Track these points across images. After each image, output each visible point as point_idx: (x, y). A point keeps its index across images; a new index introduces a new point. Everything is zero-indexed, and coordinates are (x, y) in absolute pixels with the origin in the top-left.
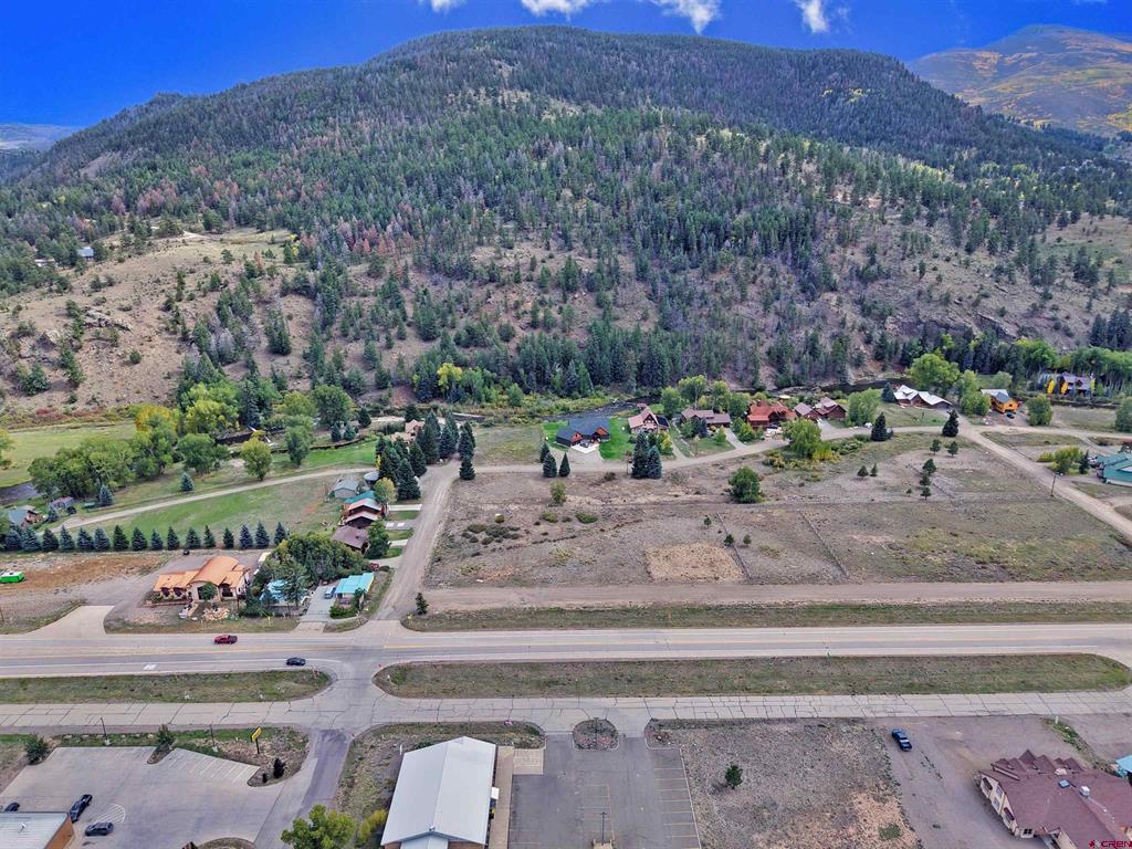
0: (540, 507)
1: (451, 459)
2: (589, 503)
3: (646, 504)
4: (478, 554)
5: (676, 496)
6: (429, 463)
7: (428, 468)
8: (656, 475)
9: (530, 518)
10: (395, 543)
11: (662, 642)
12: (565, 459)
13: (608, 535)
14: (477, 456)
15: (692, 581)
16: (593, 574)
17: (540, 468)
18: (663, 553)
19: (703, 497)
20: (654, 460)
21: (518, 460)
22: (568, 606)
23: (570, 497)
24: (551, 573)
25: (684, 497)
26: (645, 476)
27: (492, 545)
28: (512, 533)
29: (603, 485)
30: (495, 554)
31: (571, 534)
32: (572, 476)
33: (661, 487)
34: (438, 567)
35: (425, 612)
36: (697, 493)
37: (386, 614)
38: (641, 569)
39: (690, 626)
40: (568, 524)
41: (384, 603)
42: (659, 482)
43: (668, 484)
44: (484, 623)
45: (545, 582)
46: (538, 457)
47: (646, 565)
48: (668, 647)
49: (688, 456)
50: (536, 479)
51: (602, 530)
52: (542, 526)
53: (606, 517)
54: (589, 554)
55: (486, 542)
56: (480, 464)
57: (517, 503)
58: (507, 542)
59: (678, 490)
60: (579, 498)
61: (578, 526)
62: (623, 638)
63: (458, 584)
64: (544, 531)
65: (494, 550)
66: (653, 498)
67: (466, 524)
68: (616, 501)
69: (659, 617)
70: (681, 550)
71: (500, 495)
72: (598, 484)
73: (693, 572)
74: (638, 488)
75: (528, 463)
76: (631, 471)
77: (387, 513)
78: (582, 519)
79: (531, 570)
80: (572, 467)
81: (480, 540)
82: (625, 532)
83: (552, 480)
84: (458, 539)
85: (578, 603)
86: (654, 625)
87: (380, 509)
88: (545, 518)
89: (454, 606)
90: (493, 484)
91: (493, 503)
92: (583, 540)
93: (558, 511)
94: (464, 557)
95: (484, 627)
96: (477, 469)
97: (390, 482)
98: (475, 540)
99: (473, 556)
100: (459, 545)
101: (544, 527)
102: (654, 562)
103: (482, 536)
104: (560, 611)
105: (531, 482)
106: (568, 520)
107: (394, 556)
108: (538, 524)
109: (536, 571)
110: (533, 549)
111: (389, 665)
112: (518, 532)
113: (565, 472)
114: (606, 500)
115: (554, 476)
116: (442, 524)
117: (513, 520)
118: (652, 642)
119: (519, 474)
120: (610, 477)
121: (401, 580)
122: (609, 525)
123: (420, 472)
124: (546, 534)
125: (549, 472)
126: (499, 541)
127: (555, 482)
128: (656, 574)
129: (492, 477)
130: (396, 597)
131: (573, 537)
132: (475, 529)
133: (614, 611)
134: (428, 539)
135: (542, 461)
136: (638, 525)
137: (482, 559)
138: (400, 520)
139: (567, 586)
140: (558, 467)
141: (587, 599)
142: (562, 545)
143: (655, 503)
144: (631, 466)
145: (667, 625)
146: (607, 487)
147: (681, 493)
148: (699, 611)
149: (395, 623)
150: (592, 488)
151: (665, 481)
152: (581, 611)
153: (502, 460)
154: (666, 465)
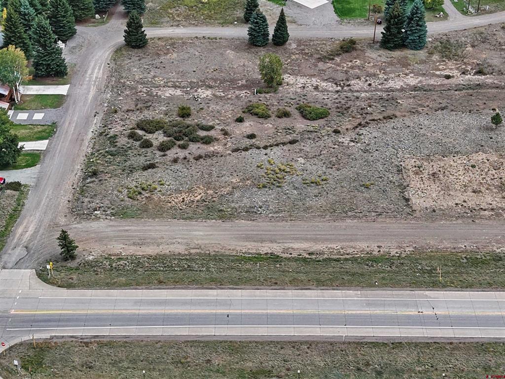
0: (243, 93)
1: (111, 15)
2: (316, 88)
3: (402, 89)
4: (152, 166)
5: (448, 77)
6: (79, 20)
7: (79, 28)
8: (418, 44)
9: (229, 111)
10: (29, 146)
11: (428, 312)
12: (282, 21)
13: (345, 140)
14: (151, 10)
15: (472, 214)
16: (322, 201)
17: (242, 32)
18: (429, 168)
19: (488, 79)
20: (416, 21)
21: (210, 17)
22: (285, 250)
23: (287, 78)
24: (260, 197)
25: (460, 79)
26: (402, 45)
27: (172, 153)
28: (202, 133)
29: (338, 59)
30: (177, 166)
31: (290, 138)
32: (292, 45)
33: (423, 62)
34: (93, 185)
35: (73, 258)
36: (480, 72)
37: (14, 259)
38: (395, 194)
39: (469, 286)
40: (284, 122)
41: (13, 240)
42: (422, 54)
43: (436, 57)
44: (161, 276)
45: (251, 213)
46: (240, 13)
47: (403, 188)
48: (437, 321)
49: (465, 13)
50: (237, 49)
51: (337, 132)
52: (247, 124)
53: (343, 110)
54: (316, 169)
55: (163, 148)
56: (154, 24)
57: (211, 87)
58: (195, 148)
59: (451, 68)
60: (301, 80)
61: (301, 125)
62: (369, 304)
63: (122, 213)
64: (249, 132)
65: (175, 161)
66: (412, 81)
67: (135, 118)
68: (357, 84)
69: (423, 271)
70: (455, 163)
71: (183, 74)
72: (330, 57)
73: (473, 201)
74: (391, 64)
75: (225, 23)
76: (379, 37)
77: (17, 98)
78: (307, 113)
79: (231, 193)
80: (292, 31)
81: (156, 143)
82: (369, 134)
83: (262, 52)
84: (123, 141)
85: (300, 247)
86: (416, 284)
87: (6, 93)
88: (251, 111)
89: (117, 248)
90: (175, 55)
91: (175, 87)
92: (308, 147)
93: (269, 99)
94: (132, 170)
95: (160, 282)
96: (150, 32)
97: (20, 53)
98: (147, 144)
99: (145, 168)
100: (123, 152)
101: (249, 126)
102: (415, 182)
103: (158, 138)
104: (274, 258)
105: (230, 53)
106: (286, 115)
107: (28, 166)
108: (240, 120)
109: (237, 194)
110: (233, 159)
111: (17, 341)
112: (212, 133)
113: (281, 38)
114: (343, 83)
115: (264, 44)
116: (99, 118)
117: (204, 113)
118: (413, 312)
119: (212, 40)
120: (349, 47)
121: (39, 203)
122: (347, 123)
123: (66, 35)
124: (252, 136)
125: (257, 39)
126: (183, 147)
127: (265, 54)
128: (417, 201)
129: (173, 44)
130: (31, 229)
131: (292, 142)
132: (149, 126)
133: (354, 260)
134: (79, 140)
135: (247, 20)
136: (390, 124)
137: (158, 174)
138: (37, 109)
139: (283, 219)
140: (271, 31)
141: (315, 240)
142: (276, 153)
143: (415, 88)
144: (380, 30)
145: (435, 285)
146: (344, 63)
147: (456, 73)
148: (484, 262)
149: (27, 274)
150: (321, 65)
151: (431, 54)
152: (304, 260)
153: (187, 17)
154: (434, 28)
